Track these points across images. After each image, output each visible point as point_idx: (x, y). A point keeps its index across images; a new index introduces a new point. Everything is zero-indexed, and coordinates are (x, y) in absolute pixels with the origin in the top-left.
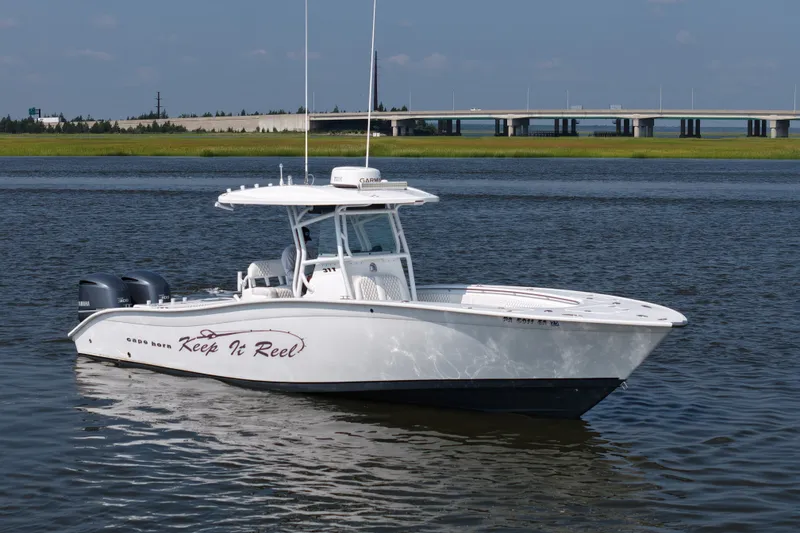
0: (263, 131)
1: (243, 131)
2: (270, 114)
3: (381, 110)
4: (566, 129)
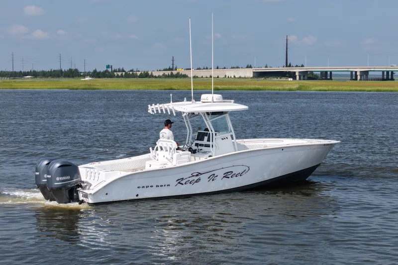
0: (228, 77)
1: (218, 77)
2: (232, 68)
3: (290, 66)
4: (388, 76)
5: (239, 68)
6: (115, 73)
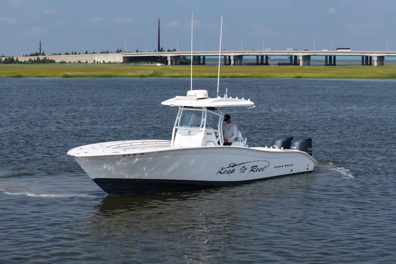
0: (97, 62)
1: (87, 62)
2: (101, 53)
3: (162, 50)
4: (263, 61)
5: (109, 53)
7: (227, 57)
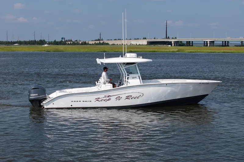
1: (127, 44)
2: (134, 39)
3: (168, 38)
4: (226, 44)
5: (139, 39)
6: (67, 42)
7: (206, 42)
